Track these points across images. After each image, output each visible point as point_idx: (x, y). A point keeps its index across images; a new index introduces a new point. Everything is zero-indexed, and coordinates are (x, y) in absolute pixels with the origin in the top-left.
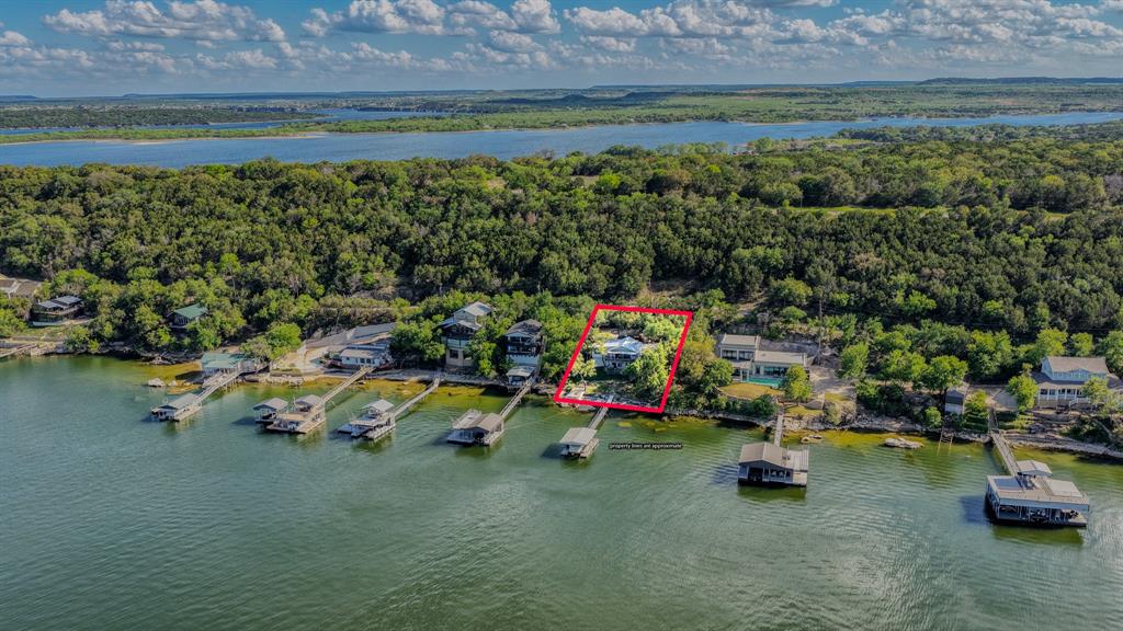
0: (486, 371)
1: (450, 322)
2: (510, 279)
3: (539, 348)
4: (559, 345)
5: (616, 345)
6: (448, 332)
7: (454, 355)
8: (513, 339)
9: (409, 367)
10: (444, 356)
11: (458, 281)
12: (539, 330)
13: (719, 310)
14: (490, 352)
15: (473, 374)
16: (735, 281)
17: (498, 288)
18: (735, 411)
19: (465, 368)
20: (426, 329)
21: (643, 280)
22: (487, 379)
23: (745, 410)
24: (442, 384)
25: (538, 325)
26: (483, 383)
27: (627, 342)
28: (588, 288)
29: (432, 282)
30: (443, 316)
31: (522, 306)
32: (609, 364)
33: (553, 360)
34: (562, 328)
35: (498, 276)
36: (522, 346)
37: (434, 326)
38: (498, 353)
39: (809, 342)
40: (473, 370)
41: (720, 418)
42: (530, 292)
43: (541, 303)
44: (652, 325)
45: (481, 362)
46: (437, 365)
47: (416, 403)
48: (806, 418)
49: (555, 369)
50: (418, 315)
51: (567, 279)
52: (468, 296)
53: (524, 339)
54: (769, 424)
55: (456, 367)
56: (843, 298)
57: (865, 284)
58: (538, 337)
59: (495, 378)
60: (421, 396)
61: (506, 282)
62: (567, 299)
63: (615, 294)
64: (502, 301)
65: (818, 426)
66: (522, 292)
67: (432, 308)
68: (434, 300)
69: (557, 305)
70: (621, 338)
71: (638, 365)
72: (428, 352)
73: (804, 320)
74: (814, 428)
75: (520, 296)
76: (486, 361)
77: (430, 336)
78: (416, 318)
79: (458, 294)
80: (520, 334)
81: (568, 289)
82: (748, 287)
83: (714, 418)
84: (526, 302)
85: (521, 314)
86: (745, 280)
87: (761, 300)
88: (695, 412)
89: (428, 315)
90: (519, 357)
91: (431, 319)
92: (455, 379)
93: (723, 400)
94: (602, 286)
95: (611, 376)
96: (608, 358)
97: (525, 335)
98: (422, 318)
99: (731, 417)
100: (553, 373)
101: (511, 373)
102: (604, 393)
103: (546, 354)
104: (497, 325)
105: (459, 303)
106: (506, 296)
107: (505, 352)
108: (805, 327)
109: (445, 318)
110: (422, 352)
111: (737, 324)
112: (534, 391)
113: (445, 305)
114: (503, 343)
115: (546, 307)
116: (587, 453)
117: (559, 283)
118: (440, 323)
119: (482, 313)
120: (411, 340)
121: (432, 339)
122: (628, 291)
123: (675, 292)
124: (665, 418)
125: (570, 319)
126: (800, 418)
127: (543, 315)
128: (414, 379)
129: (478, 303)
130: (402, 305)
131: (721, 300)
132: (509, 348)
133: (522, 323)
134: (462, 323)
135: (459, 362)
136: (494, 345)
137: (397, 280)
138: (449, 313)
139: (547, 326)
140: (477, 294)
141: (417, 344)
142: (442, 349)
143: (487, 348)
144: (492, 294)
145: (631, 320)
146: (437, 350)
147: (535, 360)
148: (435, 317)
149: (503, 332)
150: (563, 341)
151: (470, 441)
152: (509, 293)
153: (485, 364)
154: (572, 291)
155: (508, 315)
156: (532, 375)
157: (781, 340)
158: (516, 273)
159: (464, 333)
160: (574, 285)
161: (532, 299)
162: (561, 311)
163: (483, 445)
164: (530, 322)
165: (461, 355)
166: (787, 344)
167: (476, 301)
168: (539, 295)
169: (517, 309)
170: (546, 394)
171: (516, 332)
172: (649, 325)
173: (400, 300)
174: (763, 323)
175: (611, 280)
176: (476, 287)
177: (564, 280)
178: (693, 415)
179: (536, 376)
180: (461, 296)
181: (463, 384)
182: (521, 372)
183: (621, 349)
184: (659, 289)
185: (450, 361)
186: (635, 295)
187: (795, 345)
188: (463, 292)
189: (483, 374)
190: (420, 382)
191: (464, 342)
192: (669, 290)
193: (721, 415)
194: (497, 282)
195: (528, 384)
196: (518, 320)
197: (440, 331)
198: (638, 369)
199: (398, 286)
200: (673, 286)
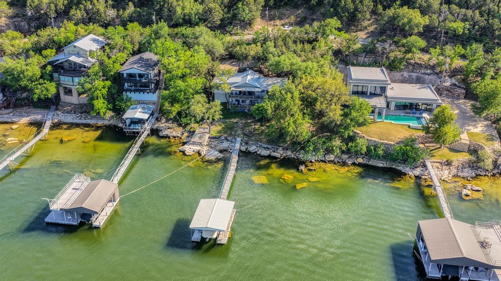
0: (102, 111)
1: (61, 57)
2: (124, 9)
3: (157, 84)
4: (180, 83)
5: (238, 79)
6: (59, 68)
7: (69, 92)
8: (131, 75)
9: (22, 106)
10: (58, 95)
11: (73, 12)
12: (156, 65)
13: (335, 39)
14: (105, 91)
15: (88, 113)
16: (347, 10)
17: (113, 19)
18: (378, 157)
19: (81, 106)
20: (33, 67)
21: (257, 10)
22: (103, 119)
23: (388, 156)
24: (55, 126)
25: (155, 58)
26: (100, 123)
27: (250, 77)
28: (204, 19)
29: (45, 13)
30: (54, 51)
31: (137, 38)
32: (233, 100)
33: (174, 100)
34: (181, 63)
35: (113, 7)
36: (140, 84)
37: (43, 61)
38: (114, 91)
39: (429, 71)
40: (87, 109)
41: (360, 165)
42: (146, 23)
43: (157, 35)
44: (277, 58)
45: (95, 102)
46: (50, 103)
47: (21, 156)
48: (455, 163)
49: (176, 108)
50: (28, 51)
51: (183, 10)
52: (81, 29)
53: (141, 76)
54: (417, 172)
55: (71, 104)
56: (459, 26)
57: (477, 12)
58: (156, 71)
59: (112, 117)
60: (30, 144)
61: (121, 12)
62: (183, 30)
63: (231, 23)
64: (117, 34)
65: (468, 173)
66: (136, 24)
67: (43, 41)
68: (45, 34)
69: (173, 37)
70: (241, 71)
71: (268, 106)
72: (37, 91)
73: (425, 50)
74: (465, 174)
75: (135, 28)
76: (101, 101)
77: (38, 73)
78: (26, 53)
79: (71, 26)
80: (136, 70)
81: (184, 19)
82: (360, 15)
83: (354, 164)
84: (141, 34)
85: (137, 47)
86: (356, 9)
87: (371, 29)
88: (332, 157)
89: (38, 49)
90: (137, 94)
91: (41, 54)
92: (70, 119)
93: (362, 144)
94: (218, 15)
95: (236, 114)
96: (231, 95)
97: (142, 71)
98: (32, 53)
99: (372, 162)
100: (174, 114)
101: (129, 114)
102: (230, 135)
103: (166, 93)
104: (111, 61)
105: (72, 36)
106: (121, 28)
107: (121, 90)
108: (426, 57)
109: (57, 53)
110: (31, 91)
111: (355, 54)
112: (154, 132)
113: (56, 38)
114: (118, 80)
115: (162, 40)
116: (223, 239)
117: (175, 12)
118: (51, 59)
119: (95, 47)
120: (17, 79)
121: (42, 77)
122: (243, 21)
123: (287, 21)
124: (302, 168)
125: (189, 53)
126: (449, 163)
127: (160, 50)
128: (25, 120)
129: (92, 36)
130: (13, 38)
131: (339, 30)
132: (126, 84)
133: (138, 57)
134: (73, 58)
135: (74, 99)
136: (108, 83)
137: (10, 11)
138: (60, 48)
139: (165, 61)
140: (91, 26)
141: (24, 83)
142: (52, 89)
143: (101, 86)
144: (106, 26)
145: (252, 53)
146: (47, 90)
147: (153, 97)
148: (44, 52)
149: (118, 68)
150: (183, 77)
151: (75, 223)
152: (124, 25)
153: (100, 104)
154: (188, 22)
155: (123, 49)
156: (152, 114)
157: (401, 70)
158: (131, 4)
159: (76, 70)
160: (190, 15)
161: (148, 30)
162: (178, 44)
163: (92, 228)
164: (147, 55)
165: (75, 93)
166: (406, 74)
167: (89, 33)
168: (155, 26)
169: (132, 42)
170: (167, 137)
171: (132, 68)
172: (272, 59)
173: (11, 33)
174: (383, 53)
175: (226, 10)
176: (91, 18)
177: (179, 10)
178: (330, 162)
179: (156, 115)
180: (74, 28)
181: (77, 125)
182: (139, 113)
183: (246, 85)
184: (272, 18)
185: (64, 98)
186: (250, 24)
187: (414, 75)
188: (76, 24)
189: (98, 113)
190: (31, 124)
191: (76, 80)
192: (280, 19)
193: (360, 160)
194: (112, 13)
195: (147, 126)
196: (134, 54)
197: (49, 68)
198: (269, 112)
199: (11, 17)
200: (284, 15)
